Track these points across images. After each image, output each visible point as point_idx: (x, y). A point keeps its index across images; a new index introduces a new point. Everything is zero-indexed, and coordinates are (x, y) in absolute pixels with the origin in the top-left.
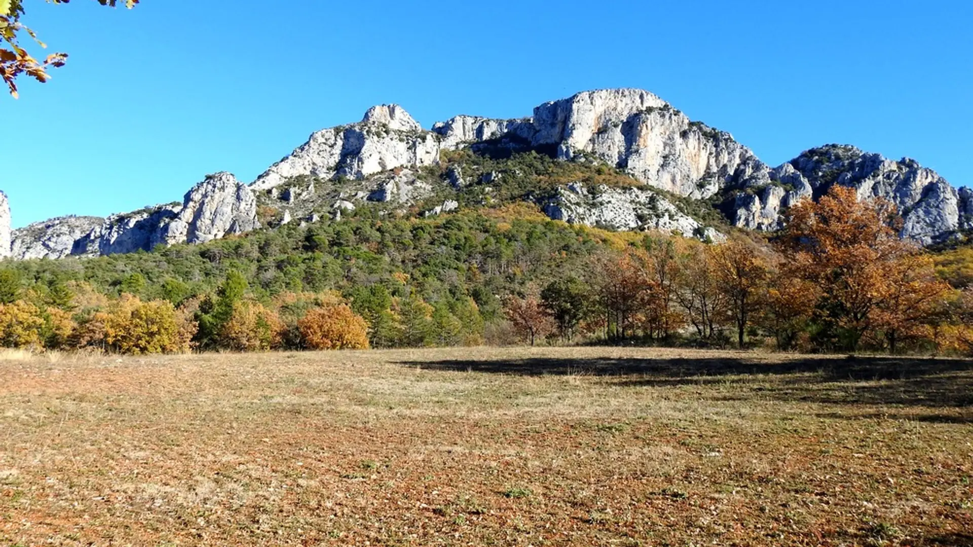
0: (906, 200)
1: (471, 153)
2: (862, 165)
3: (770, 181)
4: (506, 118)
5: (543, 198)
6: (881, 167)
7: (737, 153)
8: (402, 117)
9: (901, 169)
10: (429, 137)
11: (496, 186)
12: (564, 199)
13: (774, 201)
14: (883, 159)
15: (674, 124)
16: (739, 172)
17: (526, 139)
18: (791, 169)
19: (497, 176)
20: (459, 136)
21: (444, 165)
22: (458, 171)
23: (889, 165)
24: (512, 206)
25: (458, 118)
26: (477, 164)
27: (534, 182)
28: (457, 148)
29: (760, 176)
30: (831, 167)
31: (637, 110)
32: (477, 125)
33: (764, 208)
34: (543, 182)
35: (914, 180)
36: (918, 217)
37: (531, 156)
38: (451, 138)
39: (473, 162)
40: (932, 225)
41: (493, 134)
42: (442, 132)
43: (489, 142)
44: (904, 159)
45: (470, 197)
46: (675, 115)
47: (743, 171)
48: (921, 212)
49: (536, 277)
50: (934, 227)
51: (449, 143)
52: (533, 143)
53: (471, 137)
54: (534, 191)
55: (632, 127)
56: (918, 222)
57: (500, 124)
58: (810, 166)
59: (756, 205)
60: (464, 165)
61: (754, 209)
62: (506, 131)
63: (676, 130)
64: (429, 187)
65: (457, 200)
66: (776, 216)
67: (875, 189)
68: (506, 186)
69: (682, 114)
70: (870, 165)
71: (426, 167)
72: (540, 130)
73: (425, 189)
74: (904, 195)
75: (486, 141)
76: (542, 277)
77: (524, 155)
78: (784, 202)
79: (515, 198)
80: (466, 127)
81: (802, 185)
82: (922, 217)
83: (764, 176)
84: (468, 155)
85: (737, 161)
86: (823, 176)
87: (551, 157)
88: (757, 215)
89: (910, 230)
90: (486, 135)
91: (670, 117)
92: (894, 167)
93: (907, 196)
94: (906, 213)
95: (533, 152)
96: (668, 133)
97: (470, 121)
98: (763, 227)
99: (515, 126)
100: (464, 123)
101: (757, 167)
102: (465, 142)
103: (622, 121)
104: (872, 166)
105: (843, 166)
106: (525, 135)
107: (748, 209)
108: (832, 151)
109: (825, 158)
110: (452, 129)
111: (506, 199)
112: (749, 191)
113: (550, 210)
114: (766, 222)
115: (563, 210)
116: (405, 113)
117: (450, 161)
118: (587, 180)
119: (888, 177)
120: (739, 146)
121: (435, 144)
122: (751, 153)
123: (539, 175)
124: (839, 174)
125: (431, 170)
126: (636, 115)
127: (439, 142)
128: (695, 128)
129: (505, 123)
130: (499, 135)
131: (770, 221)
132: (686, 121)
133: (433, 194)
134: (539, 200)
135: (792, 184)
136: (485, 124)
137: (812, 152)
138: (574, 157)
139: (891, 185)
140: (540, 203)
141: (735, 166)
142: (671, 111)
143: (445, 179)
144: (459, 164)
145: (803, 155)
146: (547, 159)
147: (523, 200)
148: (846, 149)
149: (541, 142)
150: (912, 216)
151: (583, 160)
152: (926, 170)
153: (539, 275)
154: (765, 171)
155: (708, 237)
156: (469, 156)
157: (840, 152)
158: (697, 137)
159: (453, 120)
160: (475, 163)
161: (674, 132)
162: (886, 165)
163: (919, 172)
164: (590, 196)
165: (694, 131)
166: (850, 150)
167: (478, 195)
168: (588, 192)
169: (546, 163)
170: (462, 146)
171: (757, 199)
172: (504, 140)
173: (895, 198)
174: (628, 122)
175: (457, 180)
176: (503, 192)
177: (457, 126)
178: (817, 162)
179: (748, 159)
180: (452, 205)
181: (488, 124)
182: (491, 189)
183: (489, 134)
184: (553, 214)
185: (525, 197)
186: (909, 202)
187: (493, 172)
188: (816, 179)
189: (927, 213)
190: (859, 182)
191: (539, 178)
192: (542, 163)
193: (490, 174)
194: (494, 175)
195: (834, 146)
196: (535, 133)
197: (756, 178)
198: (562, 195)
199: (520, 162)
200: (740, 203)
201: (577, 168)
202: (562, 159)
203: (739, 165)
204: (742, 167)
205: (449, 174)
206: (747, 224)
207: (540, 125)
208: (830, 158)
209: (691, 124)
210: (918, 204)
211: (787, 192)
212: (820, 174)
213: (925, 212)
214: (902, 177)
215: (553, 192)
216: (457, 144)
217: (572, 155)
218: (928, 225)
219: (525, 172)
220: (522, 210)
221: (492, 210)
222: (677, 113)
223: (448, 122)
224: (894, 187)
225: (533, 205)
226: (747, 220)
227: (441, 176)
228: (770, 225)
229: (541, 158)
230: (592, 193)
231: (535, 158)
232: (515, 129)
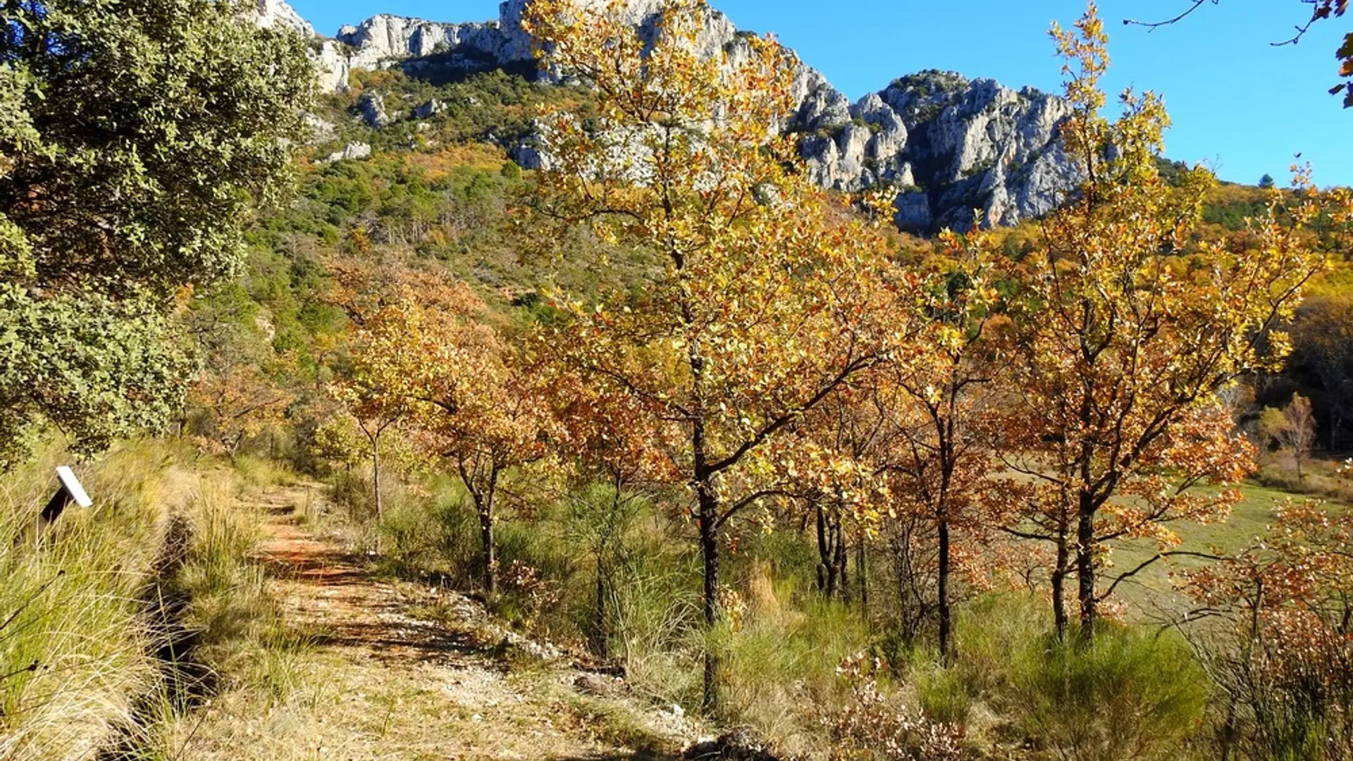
0: (1032, 141)
1: (400, 73)
2: (972, 96)
3: (850, 119)
4: (457, 22)
5: (510, 138)
6: (997, 98)
7: (804, 79)
8: (279, 10)
9: (1022, 102)
10: (327, 46)
11: (437, 121)
12: (543, 138)
13: (856, 147)
14: (999, 86)
15: (713, 32)
16: (807, 107)
17: (490, 54)
18: (879, 103)
19: (440, 107)
20: (382, 48)
21: (356, 93)
22: (377, 101)
23: (1008, 95)
24: (460, 149)
25: (378, 19)
26: (411, 91)
27: (498, 114)
28: (380, 68)
29: (836, 112)
30: (931, 102)
31: (658, 8)
32: (411, 31)
33: (842, 157)
34: (512, 114)
35: (1043, 112)
36: (1048, 165)
37: (496, 78)
38: (369, 51)
39: (404, 88)
40: (1065, 176)
41: (437, 46)
42: (352, 42)
43: (432, 58)
44: (1025, 88)
45: (393, 137)
46: (715, 18)
47: (813, 106)
48: (1051, 159)
49: (475, 247)
50: (1068, 179)
51: (366, 59)
52: (501, 59)
53: (402, 50)
54: (495, 127)
55: (651, 34)
56: (1048, 173)
57: (448, 30)
58: (902, 101)
59: (832, 154)
60: (390, 93)
61: (829, 160)
62: (458, 41)
63: (717, 41)
64: (329, 127)
65: (371, 143)
66: (859, 170)
67: (989, 128)
68: (453, 121)
69: (724, 17)
70: (982, 95)
71: (325, 96)
72: (511, 39)
73: (321, 129)
74: (1031, 134)
75: (426, 58)
76: (486, 248)
77: (486, 77)
78: (871, 149)
79: (465, 138)
80: (394, 34)
81: (894, 125)
82: (1053, 164)
83: (842, 112)
84: (396, 78)
85: (804, 91)
86: (920, 114)
87: (528, 79)
88: (832, 169)
89: (1038, 182)
90: (427, 48)
91: (707, 21)
92: (1014, 99)
93: (1034, 136)
94: (1033, 159)
95: (499, 71)
96: (704, 46)
97: (399, 24)
98: (842, 185)
99: (472, 34)
100: (389, 28)
101: (832, 99)
102: (392, 59)
103: (635, 25)
104: (986, 97)
105: (946, 100)
106: (488, 48)
107: (821, 160)
108: (931, 78)
109: (922, 89)
110: (369, 37)
111: (452, 140)
112: (822, 132)
113: (521, 155)
114: (846, 178)
115: (542, 155)
116: (285, 5)
117: (366, 86)
118: (582, 110)
119: (1007, 112)
120: (807, 68)
121: (339, 58)
122: (822, 79)
123: (507, 105)
124: (941, 111)
125: (334, 99)
126: (656, 16)
127: (349, 57)
128: (743, 40)
129: (456, 30)
130: (446, 48)
131: (852, 177)
132: (731, 30)
133: (335, 137)
134: (503, 141)
135: (880, 123)
136: (423, 30)
137: (906, 80)
138: (564, 78)
139: (1010, 123)
140: (506, 145)
141: (802, 98)
142: (709, 11)
143: (356, 114)
144: (381, 91)
145: (893, 86)
146: (521, 81)
147: (479, 141)
148: (948, 77)
149: (514, 57)
150: (1040, 163)
151: (577, 83)
152: (1057, 98)
153: (479, 244)
154: (843, 105)
155: (764, 194)
156: (398, 79)
157: (942, 80)
158: (747, 53)
159: (370, 22)
160: (406, 89)
161: (713, 45)
162: (1004, 95)
163: (1049, 101)
164: (587, 134)
165: (743, 44)
166: (954, 79)
167: (405, 135)
168: (583, 128)
169: (519, 89)
170: (388, 64)
171: (833, 143)
172: (454, 55)
173: (1017, 138)
174: (644, 26)
175: (376, 114)
176: (448, 129)
177: (378, 32)
178: (912, 94)
179: (819, 88)
180: (362, 150)
181: (428, 30)
182: (428, 126)
183: (432, 47)
184: (526, 162)
185: (482, 137)
186: (1036, 145)
187: (434, 101)
188: (911, 119)
189: (1059, 159)
190: (970, 119)
191: (506, 109)
192: (514, 88)
193: (429, 104)
194: (435, 104)
195: (934, 72)
196: (502, 45)
197: (831, 115)
198: (540, 132)
199: (478, 87)
200: (809, 150)
201: (567, 93)
202: (544, 83)
203: (806, 97)
204: (811, 100)
205: (363, 107)
206: (820, 182)
207: (510, 31)
208: (929, 89)
209: (738, 34)
210: (1048, 147)
211: (874, 134)
212: (917, 111)
213: (1056, 158)
214: (1024, 111)
215: (526, 127)
216: (380, 61)
217: (560, 75)
218: (1060, 177)
219: (485, 101)
220: (475, 155)
221: (427, 156)
222: (717, 16)
223: (362, 25)
224: (1014, 125)
225: (494, 148)
226: (819, 175)
227: (350, 109)
228: (851, 182)
229: (513, 81)
230: (589, 130)
231: (502, 80)
232: (473, 39)
